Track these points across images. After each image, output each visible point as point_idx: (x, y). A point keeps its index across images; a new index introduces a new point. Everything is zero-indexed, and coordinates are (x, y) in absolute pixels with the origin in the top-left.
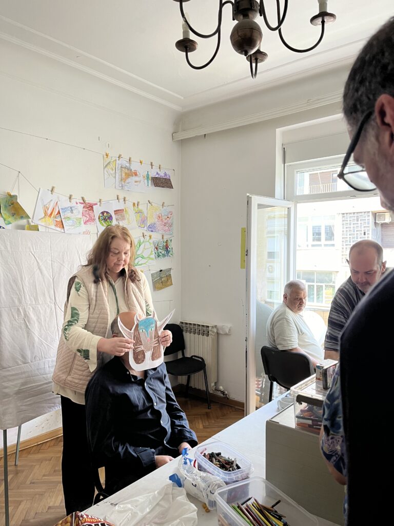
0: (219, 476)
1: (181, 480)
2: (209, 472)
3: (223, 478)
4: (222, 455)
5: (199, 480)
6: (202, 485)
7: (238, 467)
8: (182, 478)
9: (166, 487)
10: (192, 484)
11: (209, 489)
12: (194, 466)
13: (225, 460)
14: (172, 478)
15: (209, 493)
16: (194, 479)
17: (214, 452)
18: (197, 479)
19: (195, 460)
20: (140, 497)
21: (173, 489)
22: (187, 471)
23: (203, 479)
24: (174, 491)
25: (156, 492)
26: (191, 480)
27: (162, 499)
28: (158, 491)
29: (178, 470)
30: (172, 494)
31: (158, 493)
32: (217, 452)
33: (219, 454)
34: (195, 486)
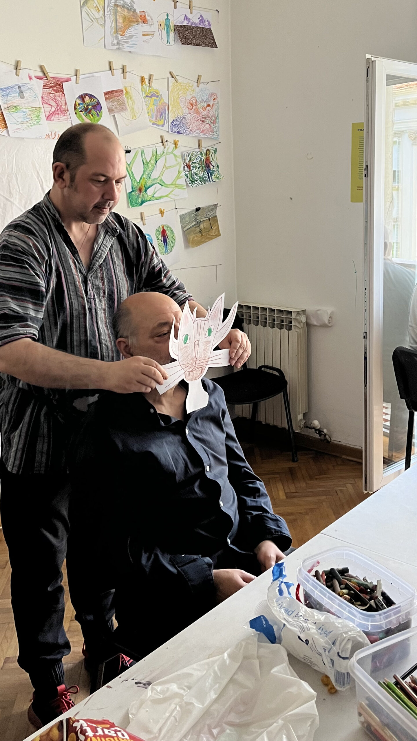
0: (353, 621)
1: (275, 628)
2: (329, 612)
3: (359, 625)
4: (350, 573)
5: (313, 630)
6: (321, 641)
7: (389, 602)
8: (276, 624)
9: (244, 643)
10: (299, 638)
11: (335, 649)
12: (298, 598)
13: (359, 585)
14: (255, 623)
15: (336, 658)
16: (303, 629)
17: (335, 567)
18: (308, 629)
19: (299, 586)
20: (195, 666)
21: (259, 647)
22: (287, 611)
23: (321, 627)
24: (262, 651)
25: (226, 655)
26: (297, 630)
27: (240, 668)
28: (229, 650)
29: (267, 607)
30: (258, 657)
31: (229, 656)
32: (340, 567)
33: (344, 571)
34: (307, 642)
